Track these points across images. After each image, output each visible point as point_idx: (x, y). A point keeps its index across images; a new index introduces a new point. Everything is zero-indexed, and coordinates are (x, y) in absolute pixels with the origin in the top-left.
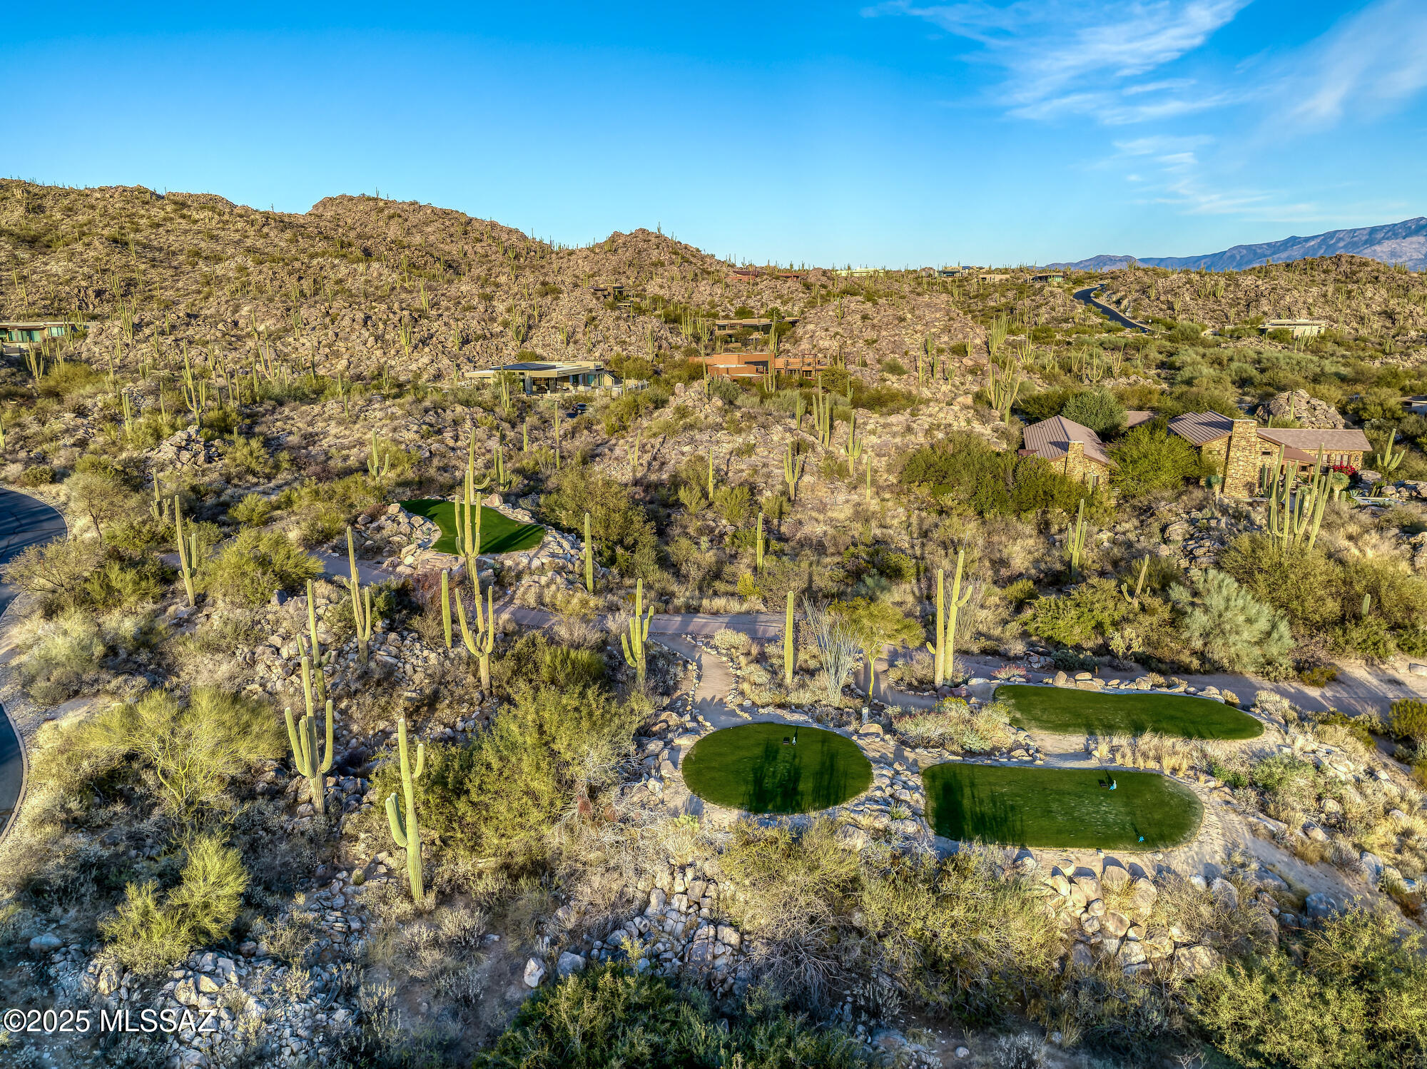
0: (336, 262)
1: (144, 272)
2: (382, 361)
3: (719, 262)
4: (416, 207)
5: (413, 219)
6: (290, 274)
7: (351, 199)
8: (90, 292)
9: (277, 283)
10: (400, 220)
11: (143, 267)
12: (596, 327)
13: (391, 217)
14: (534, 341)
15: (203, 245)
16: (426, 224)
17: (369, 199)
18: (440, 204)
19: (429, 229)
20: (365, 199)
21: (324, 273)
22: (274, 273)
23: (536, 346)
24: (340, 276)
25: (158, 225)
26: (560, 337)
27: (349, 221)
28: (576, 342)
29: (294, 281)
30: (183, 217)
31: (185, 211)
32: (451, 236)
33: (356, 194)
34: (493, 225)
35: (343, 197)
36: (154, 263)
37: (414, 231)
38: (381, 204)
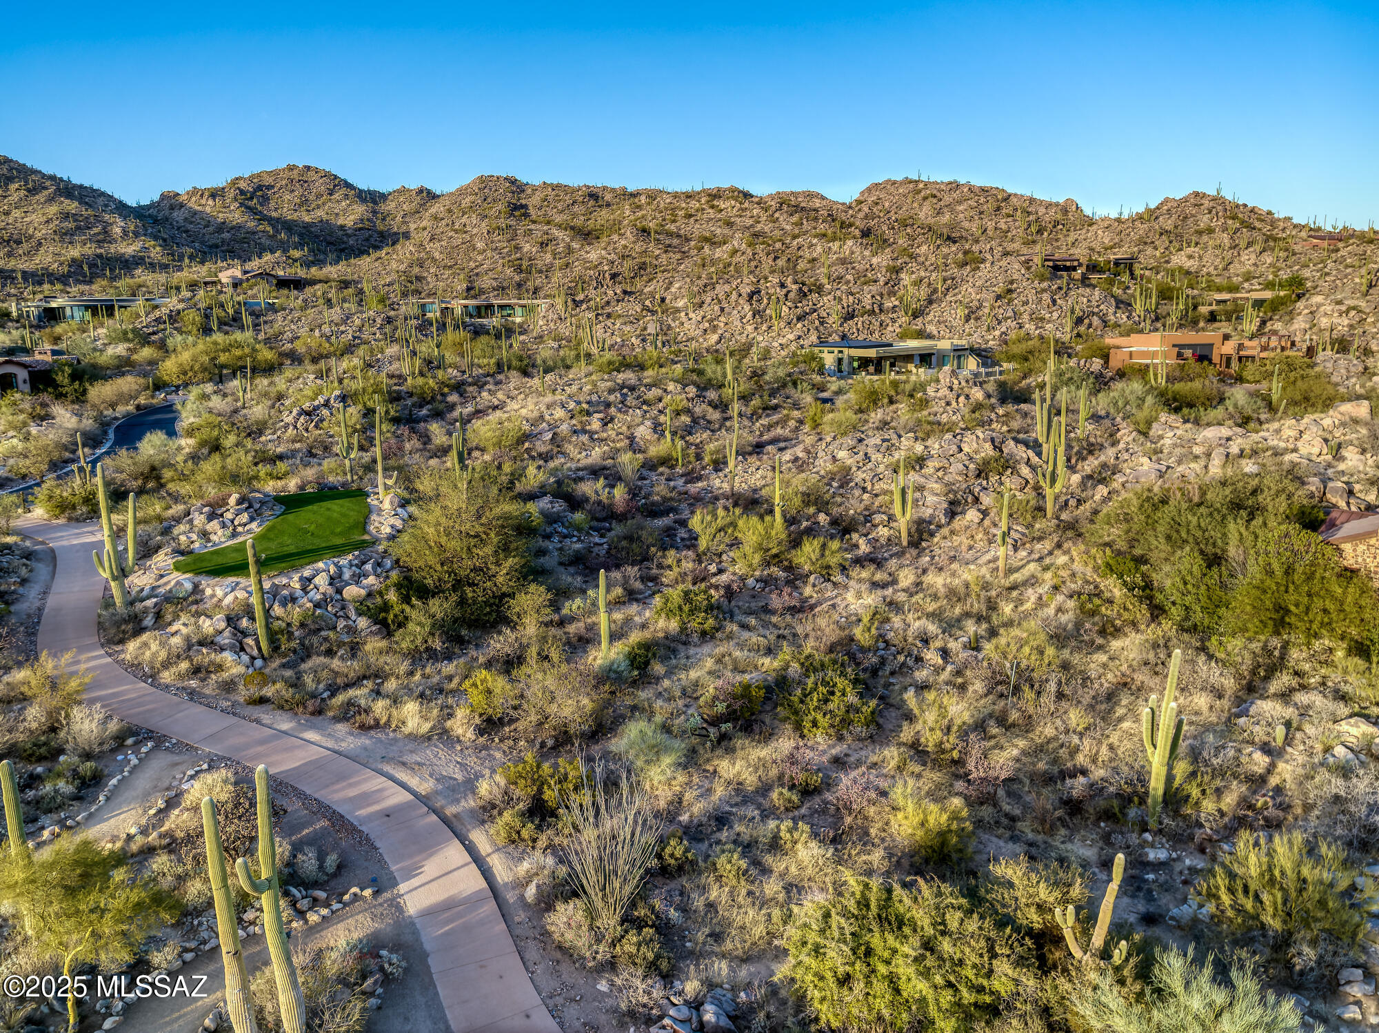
0: (815, 241)
1: (657, 257)
2: (751, 336)
3: (1295, 226)
4: (955, 186)
5: (947, 199)
6: (768, 254)
7: (894, 183)
8: (607, 275)
9: (753, 264)
10: (935, 201)
11: (657, 252)
12: (1010, 301)
13: (925, 199)
14: (930, 317)
15: (718, 231)
16: (960, 202)
17: (911, 182)
18: (978, 182)
19: (961, 208)
20: (908, 181)
21: (801, 253)
22: (754, 254)
23: (930, 322)
24: (815, 255)
25: (691, 216)
26: (961, 312)
27: (887, 204)
28: (977, 319)
29: (770, 261)
30: (712, 207)
31: (715, 203)
32: (981, 213)
33: (899, 178)
34: (1032, 200)
35: (888, 181)
36: (668, 248)
37: (945, 210)
38: (921, 186)
